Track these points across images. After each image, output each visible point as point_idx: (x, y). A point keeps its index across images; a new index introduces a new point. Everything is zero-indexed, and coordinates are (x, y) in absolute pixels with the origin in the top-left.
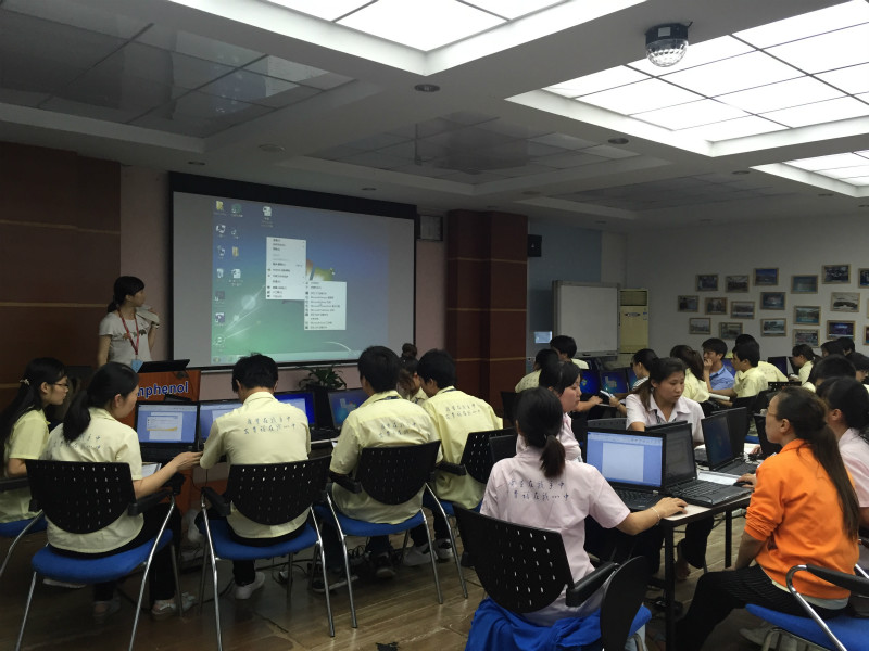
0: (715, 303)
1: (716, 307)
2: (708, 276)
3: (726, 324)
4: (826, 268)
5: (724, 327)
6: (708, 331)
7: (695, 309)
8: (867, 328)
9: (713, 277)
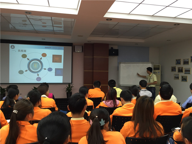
0: (180, 69)
1: (180, 70)
2: (178, 60)
3: (183, 76)
5: (182, 77)
6: (179, 78)
7: (175, 71)
9: (180, 60)
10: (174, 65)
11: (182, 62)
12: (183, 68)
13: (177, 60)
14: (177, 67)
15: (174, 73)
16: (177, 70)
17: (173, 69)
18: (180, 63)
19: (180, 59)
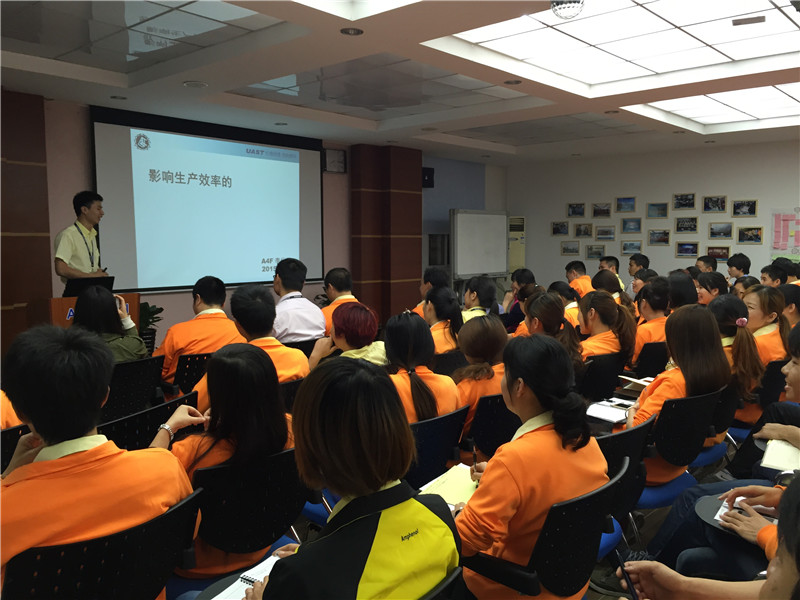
1: (583, 232)
2: (577, 205)
3: (591, 246)
4: (676, 196)
5: (590, 249)
6: (577, 252)
7: (566, 233)
8: (709, 248)
9: (581, 206)
10: (561, 216)
11: (588, 211)
12: (590, 225)
13: (570, 206)
14: (573, 223)
15: (561, 238)
16: (571, 230)
17: (558, 229)
18: (581, 214)
19: (581, 202)
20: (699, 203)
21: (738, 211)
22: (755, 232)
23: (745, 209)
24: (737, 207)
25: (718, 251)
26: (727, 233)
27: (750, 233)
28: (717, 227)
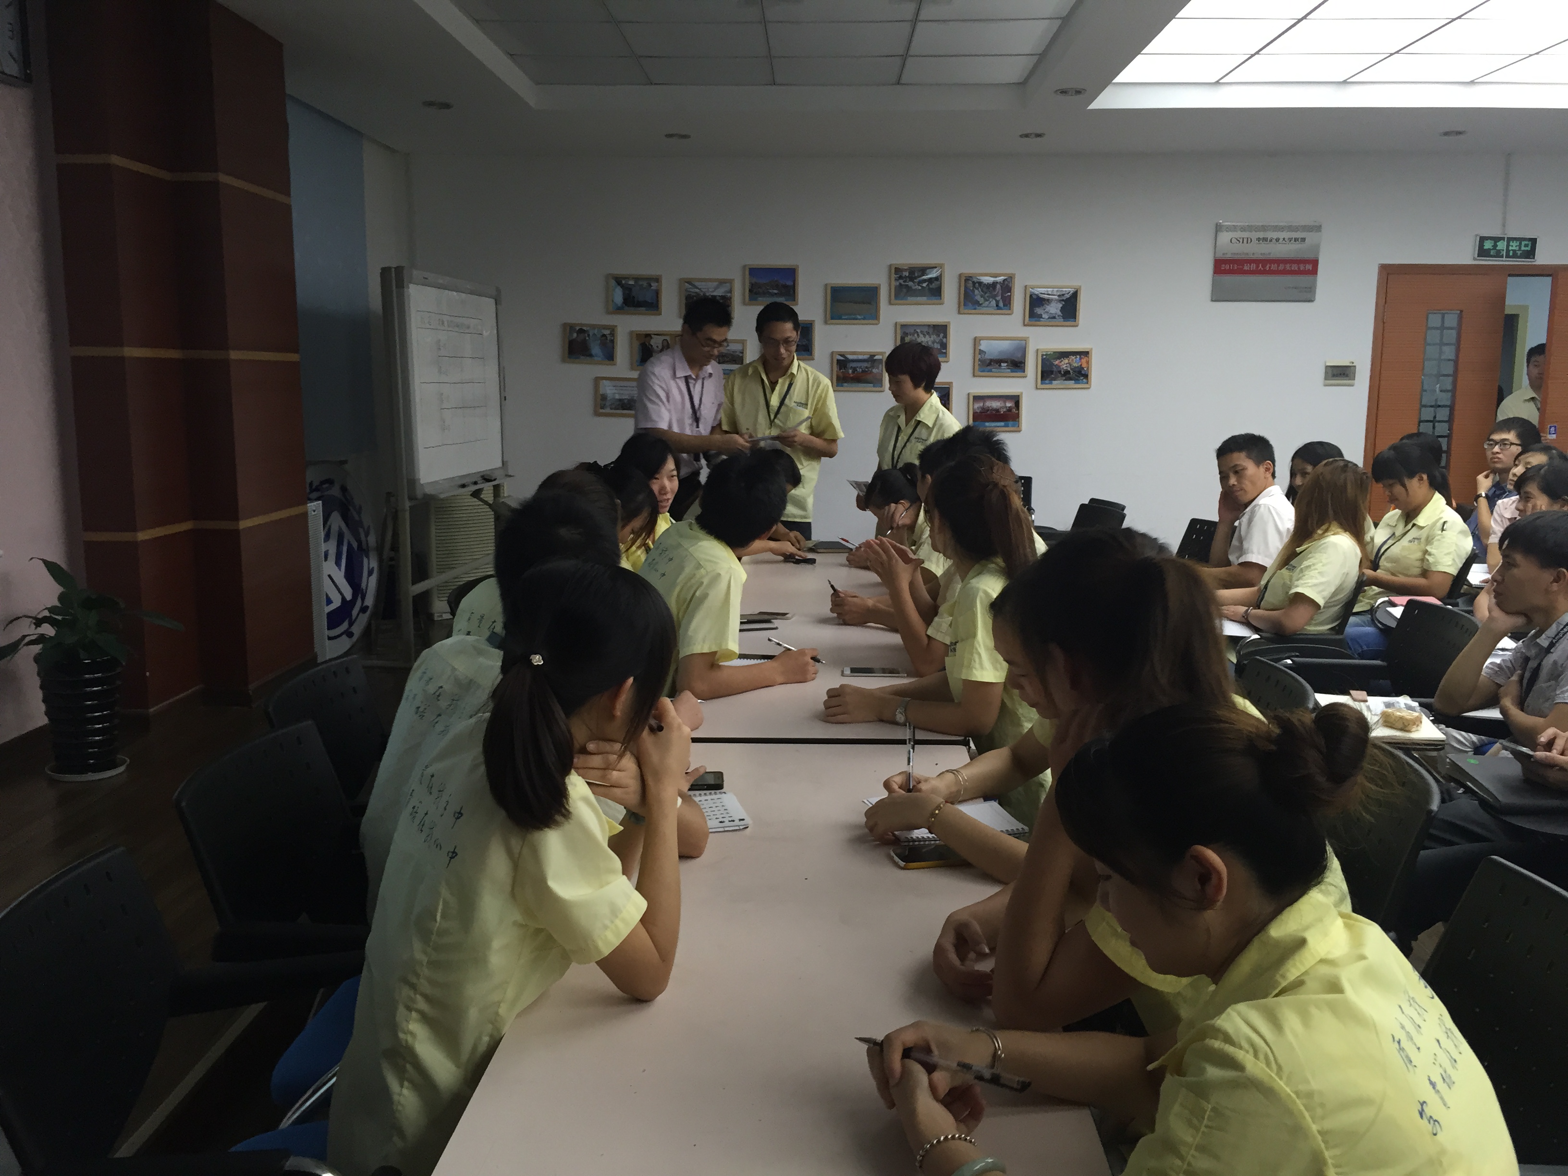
0: (656, 342)
2: (637, 279)
4: (897, 270)
7: (610, 357)
8: (977, 398)
9: (649, 283)
11: (671, 300)
13: (619, 282)
14: (627, 328)
16: (623, 350)
18: (653, 305)
19: (650, 273)
20: (951, 290)
21: (1039, 311)
22: (1075, 362)
23: (1054, 308)
24: (1036, 302)
25: (995, 404)
26: (1017, 365)
27: (1064, 364)
28: (992, 348)
